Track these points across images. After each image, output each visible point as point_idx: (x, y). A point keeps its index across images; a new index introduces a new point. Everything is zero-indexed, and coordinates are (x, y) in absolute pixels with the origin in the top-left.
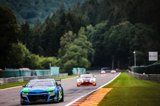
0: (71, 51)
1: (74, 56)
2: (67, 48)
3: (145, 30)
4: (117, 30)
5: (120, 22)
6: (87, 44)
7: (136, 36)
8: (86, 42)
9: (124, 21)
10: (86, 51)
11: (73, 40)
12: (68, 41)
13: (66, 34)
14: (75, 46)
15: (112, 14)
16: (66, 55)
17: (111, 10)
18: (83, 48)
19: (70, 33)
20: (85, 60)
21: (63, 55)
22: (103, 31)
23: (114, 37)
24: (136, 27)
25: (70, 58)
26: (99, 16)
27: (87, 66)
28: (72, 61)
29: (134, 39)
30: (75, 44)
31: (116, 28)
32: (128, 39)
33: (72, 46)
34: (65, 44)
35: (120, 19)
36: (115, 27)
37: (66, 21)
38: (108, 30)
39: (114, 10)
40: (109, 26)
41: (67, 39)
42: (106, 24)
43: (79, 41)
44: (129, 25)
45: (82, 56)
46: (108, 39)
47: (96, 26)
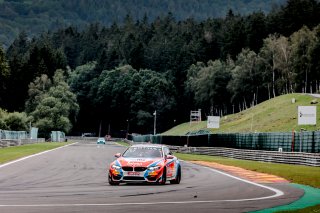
0: (45, 105)
1: (49, 112)
2: (39, 99)
3: (155, 80)
4: (113, 78)
5: (117, 66)
6: (69, 97)
7: (140, 88)
8: (68, 92)
9: (124, 64)
10: (67, 107)
11: (47, 88)
12: (41, 89)
13: (38, 78)
14: (52, 98)
15: (104, 52)
16: (37, 111)
17: (101, 46)
18: (63, 101)
19: (44, 77)
20: (66, 119)
21: (32, 111)
22: (89, 77)
23: (108, 88)
24: (142, 75)
25: (43, 116)
26: (82, 54)
27: (67, 129)
28: (45, 120)
29: (138, 93)
30: (51, 94)
31: (110, 74)
32: (129, 91)
33: (46, 98)
34: (36, 94)
35: (116, 61)
36: (108, 72)
37: (39, 58)
38: (97, 77)
39: (106, 46)
40: (98, 70)
41: (38, 85)
42: (94, 66)
43: (57, 91)
44: (131, 71)
45: (61, 113)
46: (96, 90)
47: (78, 68)
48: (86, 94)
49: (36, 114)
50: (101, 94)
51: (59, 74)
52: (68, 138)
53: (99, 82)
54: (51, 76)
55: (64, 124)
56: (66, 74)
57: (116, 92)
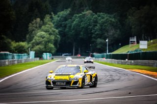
0: (39, 37)
2: (35, 34)
3: (107, 19)
4: (80, 19)
5: (83, 11)
6: (54, 31)
7: (98, 25)
8: (53, 29)
9: (87, 10)
10: (53, 37)
11: (40, 27)
12: (36, 28)
13: (35, 21)
14: (43, 33)
16: (34, 41)
18: (50, 34)
19: (38, 20)
20: (52, 46)
21: (30, 41)
22: (66, 19)
23: (78, 25)
24: (99, 17)
25: (38, 44)
27: (53, 52)
29: (97, 28)
30: (43, 30)
31: (79, 17)
32: (91, 27)
33: (40, 33)
34: (33, 30)
35: (82, 8)
36: (78, 15)
38: (71, 18)
40: (71, 14)
41: (35, 25)
42: (68, 12)
43: (46, 28)
44: (92, 14)
45: (49, 42)
46: (70, 27)
47: (58, 14)
48: (65, 29)
49: (33, 43)
50: (73, 29)
51: (47, 18)
52: (53, 57)
53: (72, 22)
54: (42, 19)
55: (51, 48)
56: (51, 18)
57: (83, 28)
